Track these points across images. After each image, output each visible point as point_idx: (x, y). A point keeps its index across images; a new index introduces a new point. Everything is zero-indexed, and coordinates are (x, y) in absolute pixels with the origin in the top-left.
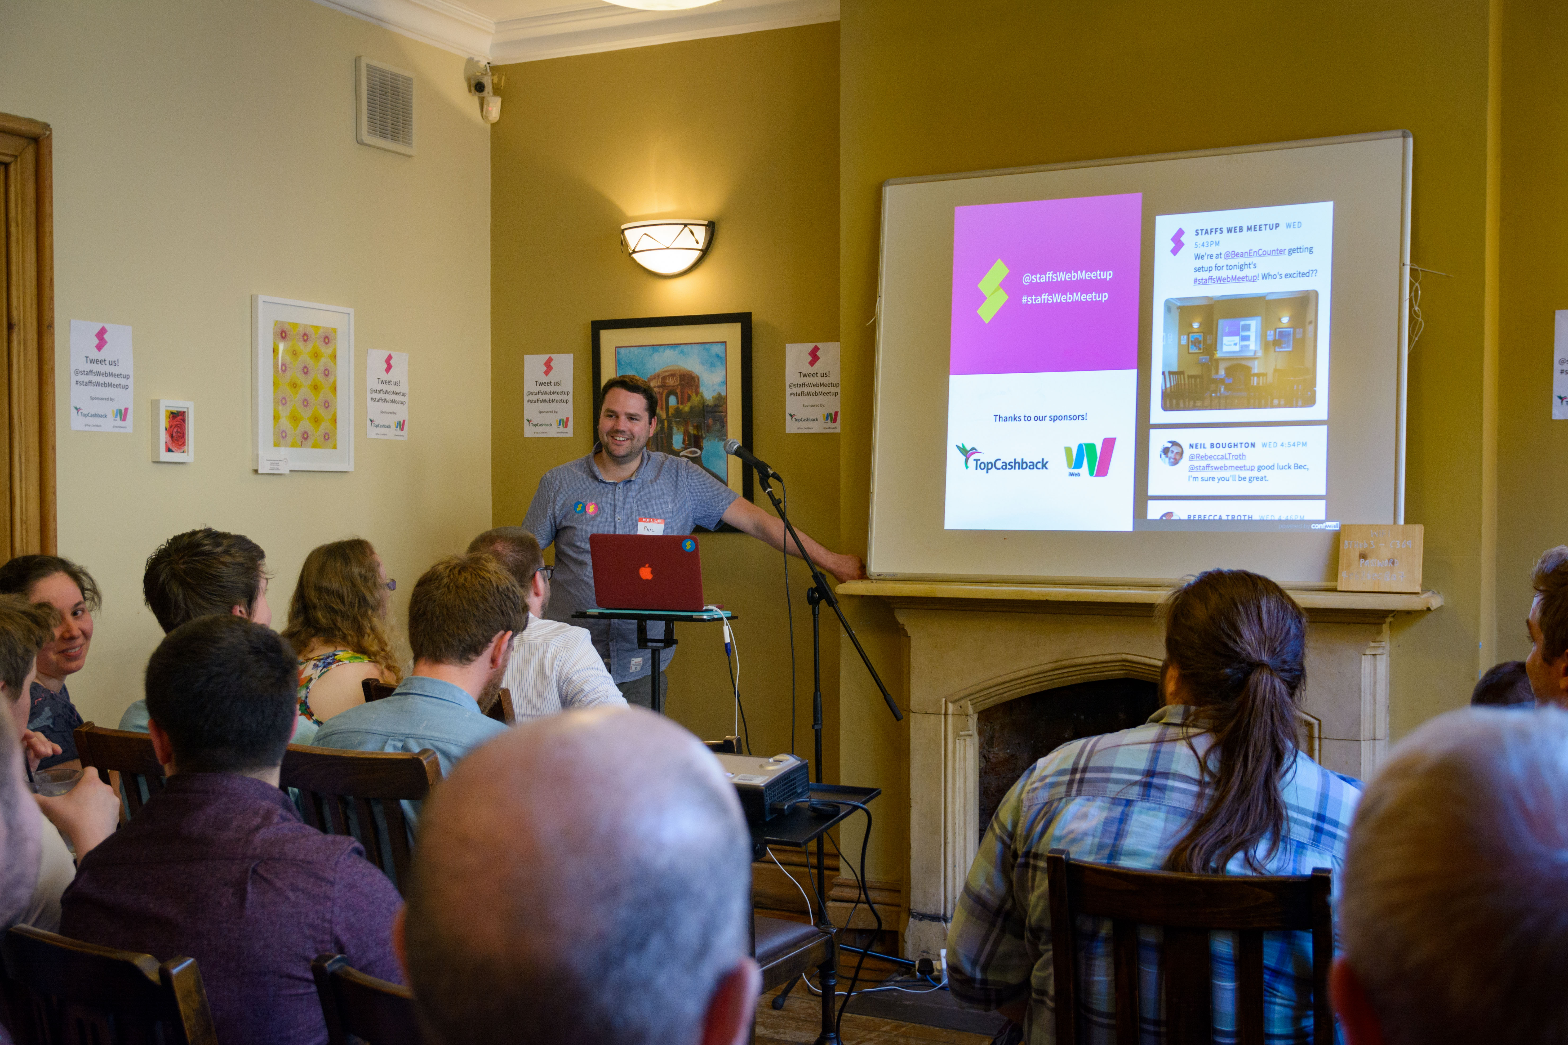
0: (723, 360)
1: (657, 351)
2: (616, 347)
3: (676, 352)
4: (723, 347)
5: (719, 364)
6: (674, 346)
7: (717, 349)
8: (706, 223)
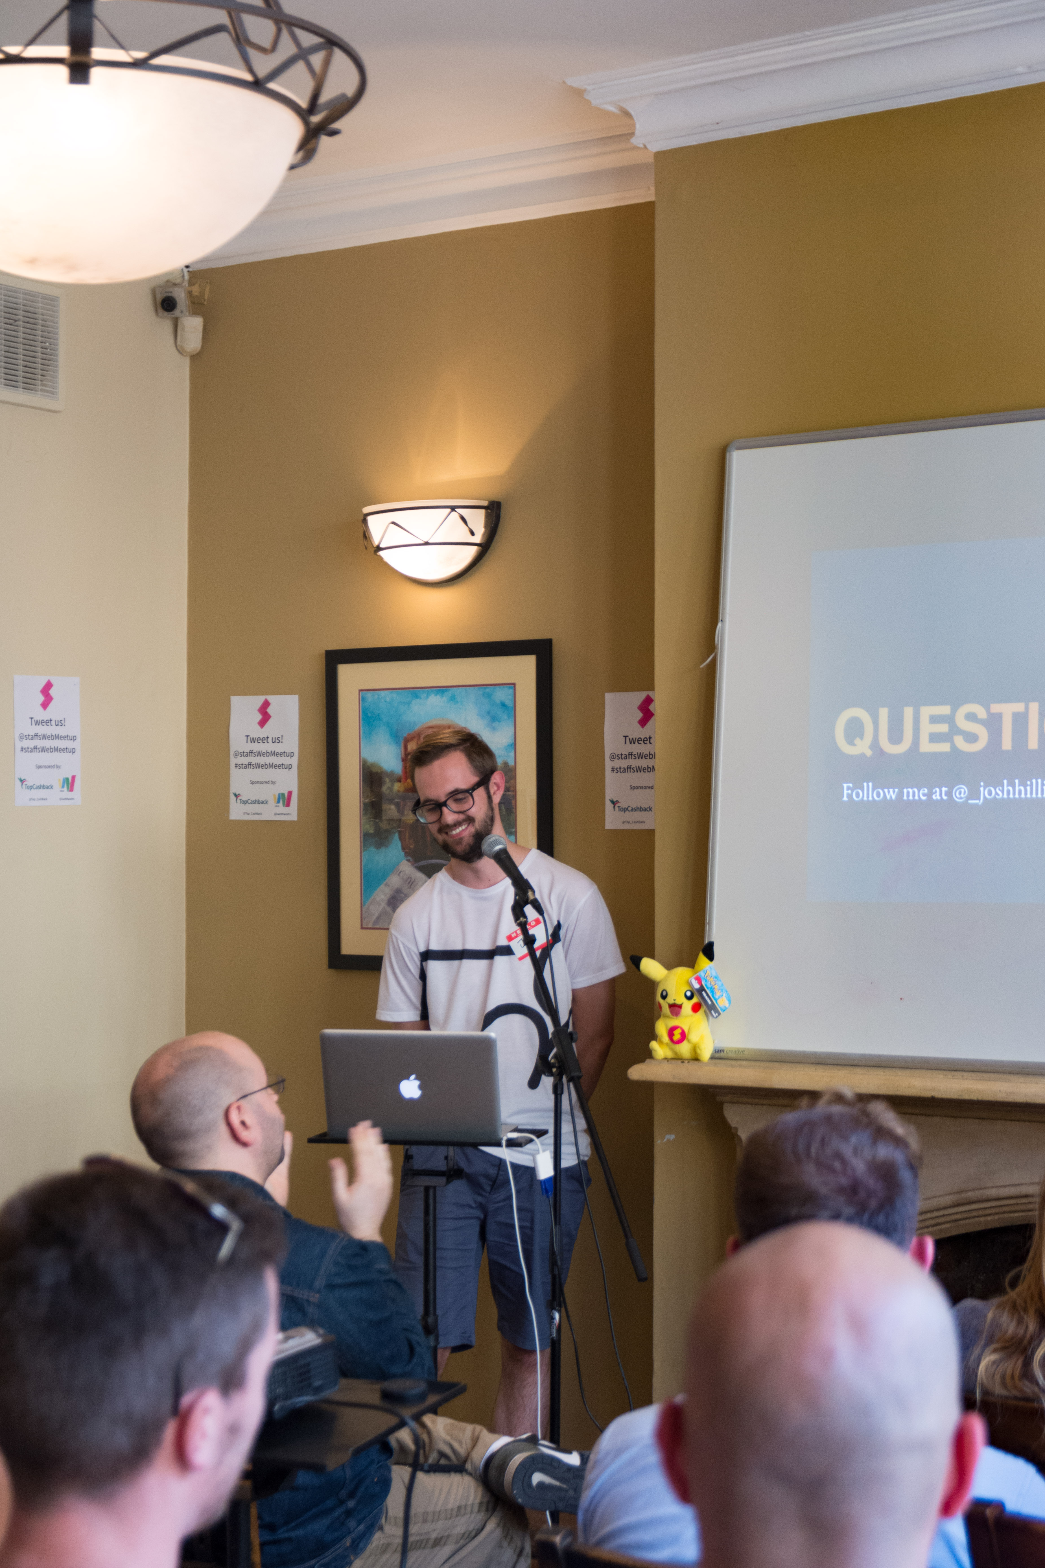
0: (511, 711)
1: (416, 696)
2: (360, 691)
3: (445, 699)
4: (511, 691)
5: (505, 717)
6: (441, 689)
7: (502, 695)
8: (485, 503)
